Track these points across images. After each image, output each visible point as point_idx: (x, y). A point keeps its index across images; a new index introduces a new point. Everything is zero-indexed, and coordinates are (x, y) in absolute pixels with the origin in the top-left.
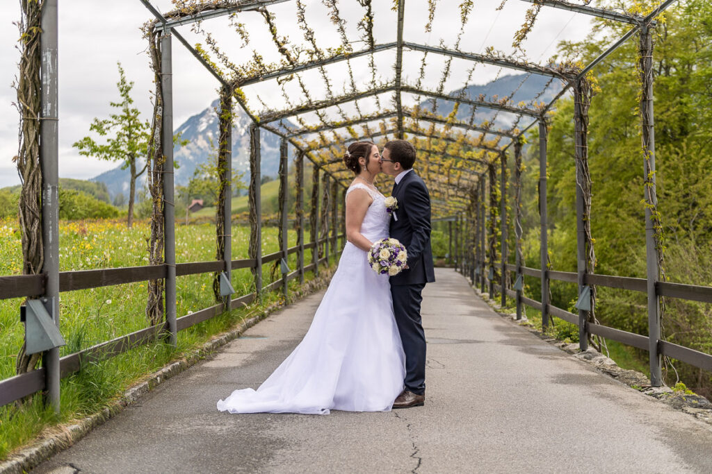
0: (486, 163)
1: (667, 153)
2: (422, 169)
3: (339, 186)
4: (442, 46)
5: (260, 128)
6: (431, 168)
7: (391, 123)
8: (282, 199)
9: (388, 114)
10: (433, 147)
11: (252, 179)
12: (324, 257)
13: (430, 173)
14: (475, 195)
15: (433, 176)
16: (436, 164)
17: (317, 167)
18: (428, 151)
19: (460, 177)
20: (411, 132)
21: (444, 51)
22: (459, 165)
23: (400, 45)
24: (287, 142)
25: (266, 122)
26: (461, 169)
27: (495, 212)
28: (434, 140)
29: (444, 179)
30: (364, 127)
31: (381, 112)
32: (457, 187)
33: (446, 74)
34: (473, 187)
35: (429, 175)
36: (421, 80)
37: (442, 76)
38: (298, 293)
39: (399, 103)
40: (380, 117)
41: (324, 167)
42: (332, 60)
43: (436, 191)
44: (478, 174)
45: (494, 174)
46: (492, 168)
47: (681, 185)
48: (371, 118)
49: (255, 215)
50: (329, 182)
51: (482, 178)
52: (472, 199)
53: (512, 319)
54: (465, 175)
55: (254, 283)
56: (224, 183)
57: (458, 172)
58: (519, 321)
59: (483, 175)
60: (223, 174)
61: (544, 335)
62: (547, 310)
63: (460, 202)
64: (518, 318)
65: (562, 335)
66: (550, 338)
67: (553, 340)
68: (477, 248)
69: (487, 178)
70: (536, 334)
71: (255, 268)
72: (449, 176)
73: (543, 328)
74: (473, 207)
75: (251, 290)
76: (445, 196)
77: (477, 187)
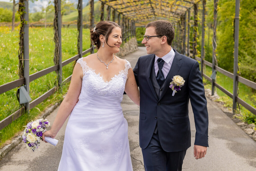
0: (193, 3)
2: (158, 4)
3: (116, 12)
6: (162, 4)
8: (79, 24)
11: (55, 15)
13: (162, 6)
14: (183, 18)
15: (163, 8)
16: (165, 2)
17: (103, 3)
19: (177, 9)
26: (179, 5)
27: (196, 29)
29: (169, 9)
32: (175, 13)
34: (183, 14)
35: (161, 7)
41: (107, 3)
43: (164, 14)
44: (186, 8)
45: (197, 9)
46: (196, 6)
49: (57, 38)
50: (110, 11)
51: (189, 10)
52: (181, 18)
53: (209, 95)
54: (180, 8)
55: (57, 80)
56: (23, 22)
57: (176, 7)
58: (213, 96)
59: (190, 9)
60: (22, 16)
61: (236, 118)
62: (236, 100)
63: (175, 19)
64: (213, 94)
65: (248, 120)
66: (241, 121)
67: (243, 123)
68: (184, 45)
69: (192, 10)
70: (231, 117)
71: (58, 70)
72: (171, 8)
73: (234, 111)
74: (182, 23)
75: (55, 84)
76: (168, 16)
77: (186, 14)
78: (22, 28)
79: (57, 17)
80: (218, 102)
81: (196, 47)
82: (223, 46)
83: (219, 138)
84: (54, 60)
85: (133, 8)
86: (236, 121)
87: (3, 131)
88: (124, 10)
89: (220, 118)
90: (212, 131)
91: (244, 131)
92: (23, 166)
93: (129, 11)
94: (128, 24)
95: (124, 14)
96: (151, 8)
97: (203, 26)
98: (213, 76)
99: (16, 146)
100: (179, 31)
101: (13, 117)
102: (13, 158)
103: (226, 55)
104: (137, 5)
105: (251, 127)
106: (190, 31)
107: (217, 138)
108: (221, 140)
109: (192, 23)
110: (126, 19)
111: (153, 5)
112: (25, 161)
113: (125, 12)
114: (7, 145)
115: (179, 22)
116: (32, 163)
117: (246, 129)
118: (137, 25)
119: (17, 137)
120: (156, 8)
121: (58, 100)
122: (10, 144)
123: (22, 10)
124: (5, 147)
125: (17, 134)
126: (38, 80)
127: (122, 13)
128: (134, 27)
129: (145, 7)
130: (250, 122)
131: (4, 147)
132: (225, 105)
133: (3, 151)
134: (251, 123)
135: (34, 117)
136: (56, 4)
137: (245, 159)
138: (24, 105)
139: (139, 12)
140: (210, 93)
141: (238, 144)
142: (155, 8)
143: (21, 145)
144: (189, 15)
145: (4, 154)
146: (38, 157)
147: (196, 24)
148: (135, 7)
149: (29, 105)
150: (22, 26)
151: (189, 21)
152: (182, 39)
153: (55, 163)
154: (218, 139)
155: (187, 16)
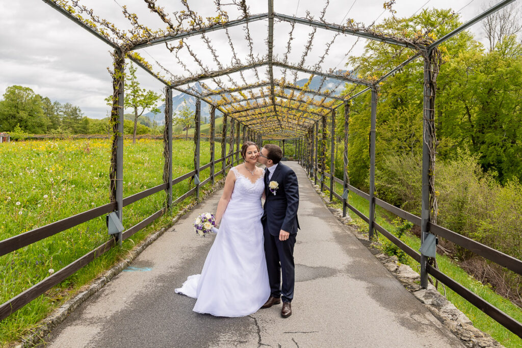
0: (321, 115)
1: (402, 110)
3: (241, 124)
4: (308, 17)
5: (173, 90)
6: (289, 116)
7: (267, 90)
9: (265, 84)
10: (292, 105)
12: (231, 163)
14: (311, 131)
15: (290, 120)
16: (292, 114)
17: (226, 115)
18: (288, 108)
19: (305, 122)
20: (279, 96)
21: (310, 22)
22: (305, 115)
23: (271, 16)
24: (201, 100)
25: (177, 86)
26: (306, 118)
27: (325, 143)
28: (292, 101)
29: (296, 122)
30: (250, 92)
31: (260, 83)
32: (302, 126)
33: (308, 48)
34: (311, 126)
36: (288, 54)
37: (305, 50)
38: (209, 191)
39: (272, 75)
40: (259, 85)
42: (212, 28)
44: (315, 121)
45: (325, 122)
46: (324, 119)
47: (408, 126)
48: (254, 87)
49: (168, 152)
50: (234, 123)
51: (317, 123)
52: (309, 132)
53: (340, 216)
54: (307, 121)
55: (166, 200)
56: (116, 134)
57: (304, 119)
58: (344, 218)
59: (318, 121)
60: (115, 126)
61: (373, 247)
62: (373, 225)
63: (302, 132)
64: (344, 216)
65: (389, 250)
66: (379, 252)
67: (383, 255)
68: (312, 159)
69: (320, 123)
70: (367, 247)
71: (168, 189)
72: (298, 120)
73: (370, 239)
74: (309, 136)
75: (164, 204)
76: (295, 129)
77: (313, 127)
78: (114, 141)
79: (167, 129)
80: (351, 225)
81: (325, 162)
82: (352, 160)
83: (356, 278)
84: (163, 177)
85: (258, 121)
86: (375, 252)
87: (80, 272)
88: (249, 123)
89: (355, 247)
90: (346, 267)
91: (384, 266)
92: (94, 328)
93: (254, 124)
94: (254, 137)
95: (250, 126)
96: (278, 121)
97: (333, 139)
98: (345, 195)
99: (95, 292)
100: (306, 145)
101: (95, 253)
102: (86, 313)
103: (355, 169)
104: (263, 118)
105: (393, 261)
106: (318, 145)
107: (353, 278)
108: (359, 282)
109: (320, 136)
110: (252, 131)
111: (279, 118)
112: (100, 318)
113: (250, 125)
114: (83, 292)
115: (306, 135)
116: (108, 322)
117: (387, 264)
118: (263, 138)
119: (99, 278)
120: (283, 120)
121: (166, 224)
122: (87, 290)
123: (115, 120)
124: (79, 296)
125: (100, 275)
126: (147, 199)
127: (247, 126)
128: (261, 140)
129: (271, 120)
130: (391, 253)
131: (77, 294)
132: (359, 230)
133: (72, 303)
134: (393, 255)
135: (126, 251)
136: (167, 113)
137: (393, 314)
138: (116, 235)
139: (265, 125)
140: (342, 214)
141: (381, 288)
142: (281, 121)
143: (103, 291)
144: (317, 128)
145: (75, 307)
146: (120, 311)
147: (324, 138)
148: (260, 120)
149: (122, 235)
150: (115, 139)
151: (317, 134)
152: (309, 153)
153: (138, 323)
154: (354, 280)
155: (315, 130)
